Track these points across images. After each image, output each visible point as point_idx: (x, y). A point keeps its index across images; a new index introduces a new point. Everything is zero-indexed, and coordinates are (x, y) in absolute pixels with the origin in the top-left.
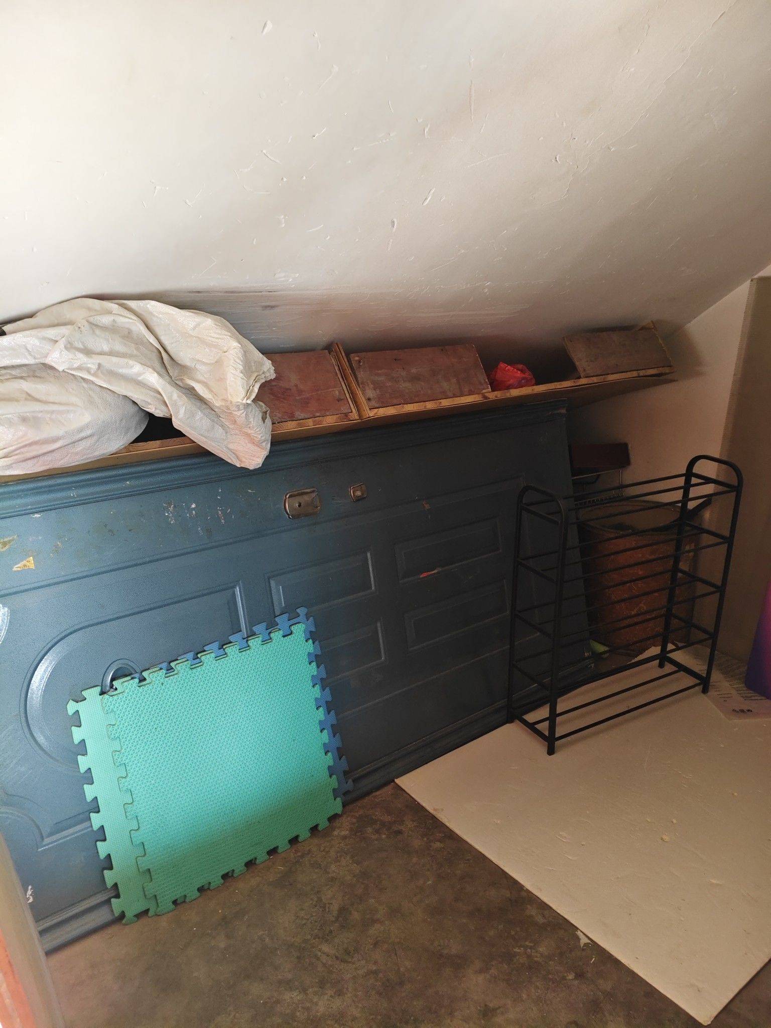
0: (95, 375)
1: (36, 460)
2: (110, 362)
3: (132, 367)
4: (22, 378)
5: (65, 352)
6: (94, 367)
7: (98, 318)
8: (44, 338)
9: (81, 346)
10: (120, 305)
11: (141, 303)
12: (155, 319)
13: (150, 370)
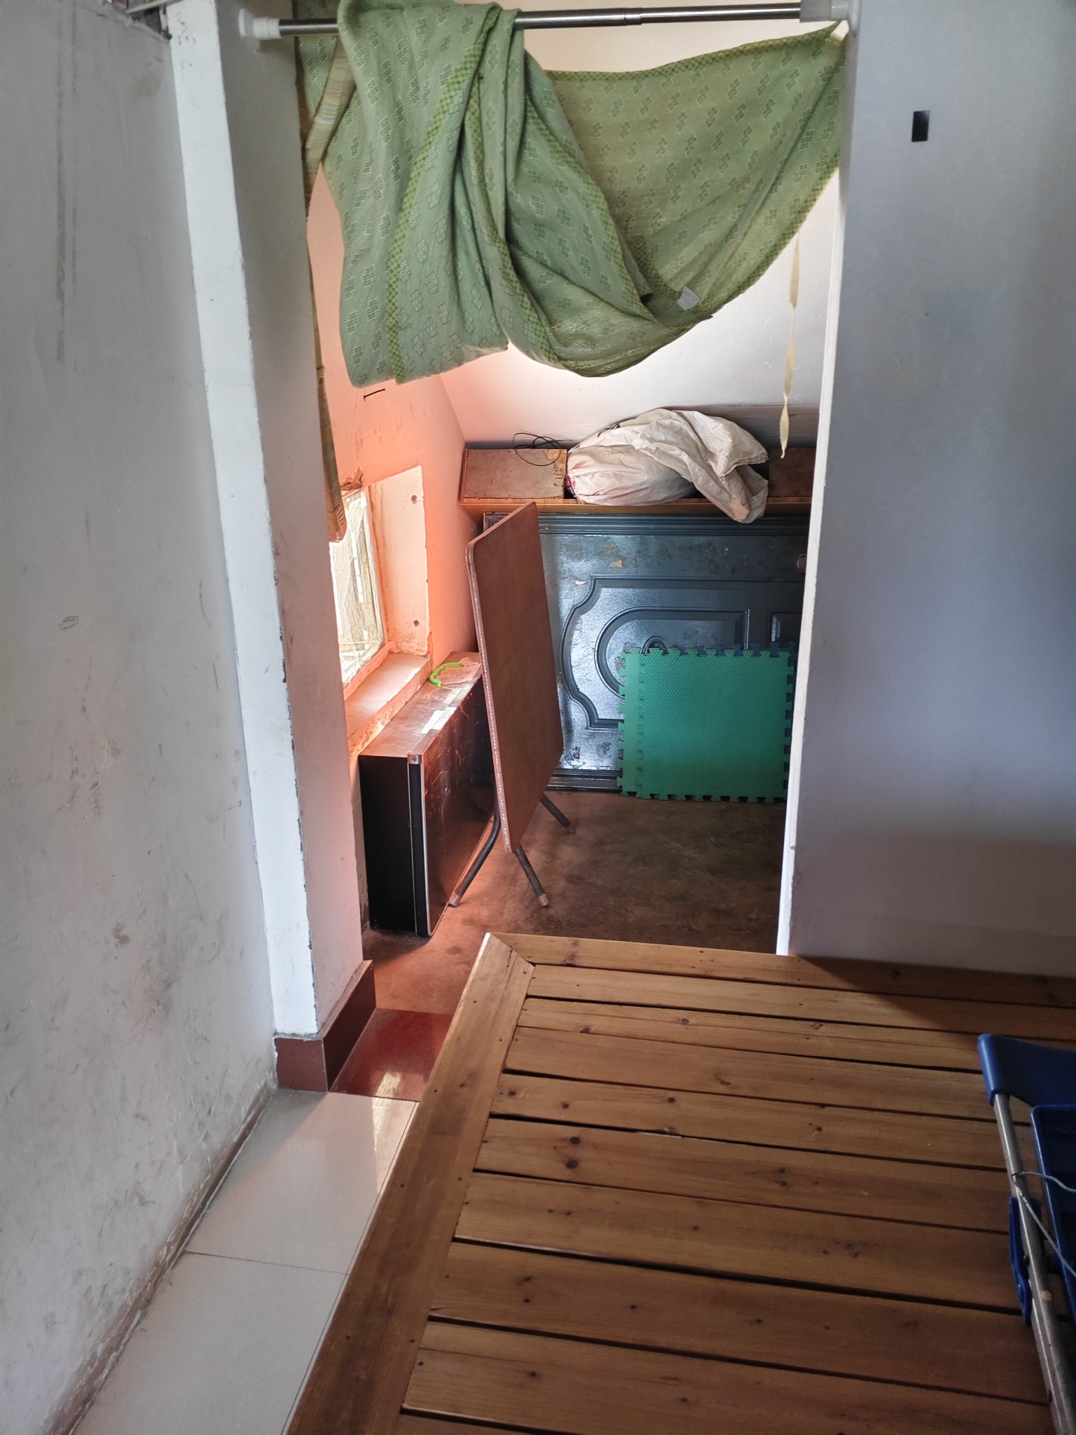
0: (653, 454)
1: (618, 498)
2: (664, 447)
3: (675, 450)
4: (621, 452)
5: (640, 439)
6: (654, 449)
7: (663, 421)
8: (633, 431)
9: (649, 436)
10: (678, 413)
11: (690, 413)
12: (696, 422)
13: (685, 453)
